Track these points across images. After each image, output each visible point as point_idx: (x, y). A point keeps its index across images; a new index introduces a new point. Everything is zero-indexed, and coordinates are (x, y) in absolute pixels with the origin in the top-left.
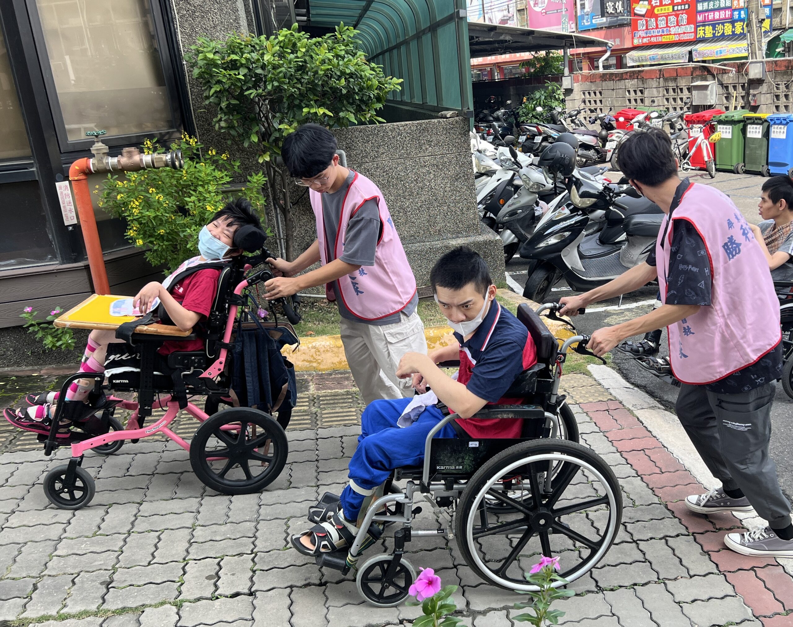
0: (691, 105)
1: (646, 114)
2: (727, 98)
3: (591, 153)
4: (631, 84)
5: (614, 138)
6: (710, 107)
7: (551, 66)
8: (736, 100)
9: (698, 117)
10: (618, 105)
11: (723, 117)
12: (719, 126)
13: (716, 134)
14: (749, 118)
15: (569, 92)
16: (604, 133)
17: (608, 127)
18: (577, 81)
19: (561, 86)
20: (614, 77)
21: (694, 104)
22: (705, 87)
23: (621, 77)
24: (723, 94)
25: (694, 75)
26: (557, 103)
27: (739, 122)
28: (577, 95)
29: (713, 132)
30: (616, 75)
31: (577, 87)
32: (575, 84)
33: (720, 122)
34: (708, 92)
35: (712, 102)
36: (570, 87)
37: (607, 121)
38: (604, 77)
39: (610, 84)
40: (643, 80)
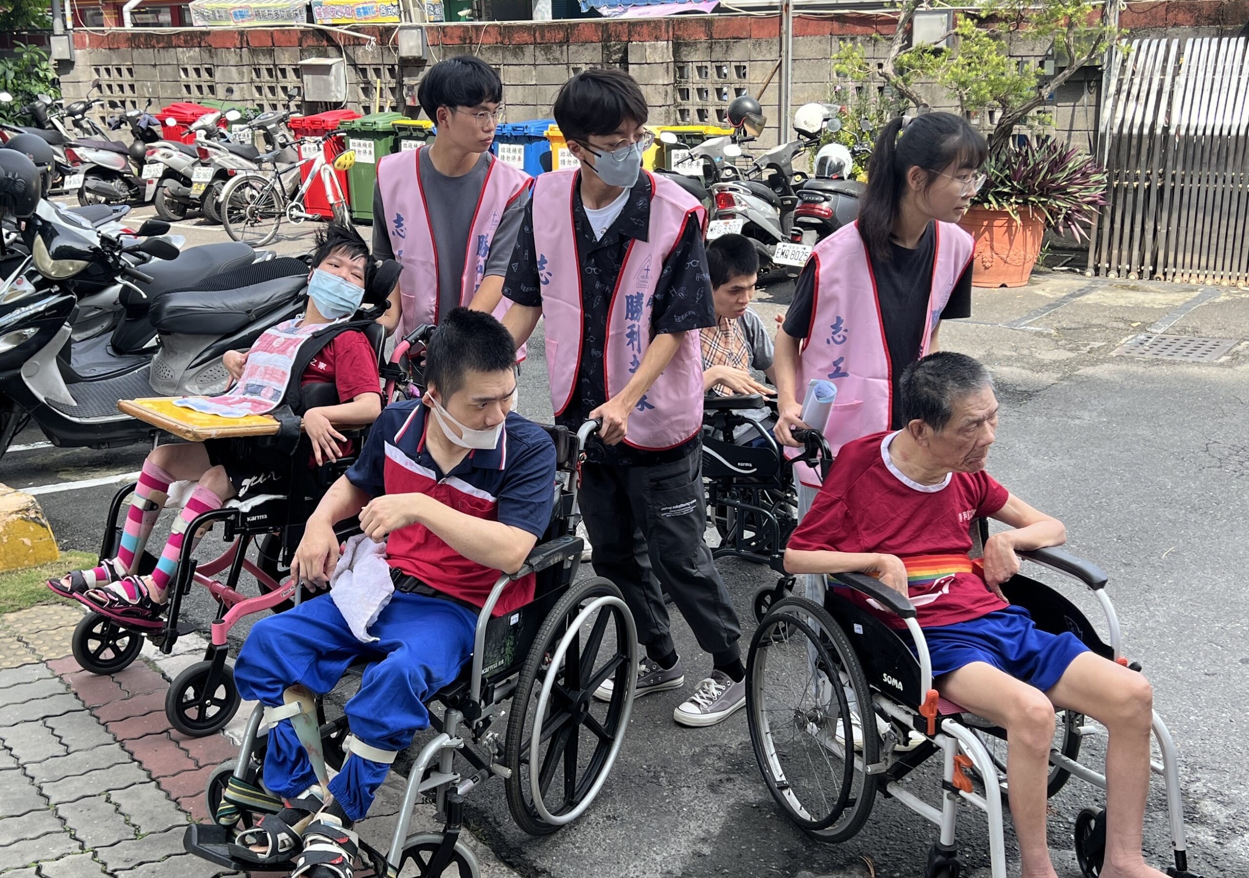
0: (303, 101)
1: (218, 114)
2: (366, 91)
3: (116, 185)
4: (188, 56)
5: (157, 156)
6: (337, 105)
7: (26, 13)
8: (381, 96)
9: (313, 122)
10: (166, 95)
11: (357, 124)
12: (351, 141)
13: (346, 154)
14: (403, 128)
15: (65, 65)
16: (139, 147)
17: (146, 135)
18: (83, 46)
19: (49, 53)
20: (154, 42)
21: (307, 99)
22: (326, 69)
23: (168, 43)
24: (358, 83)
25: (305, 45)
26: (41, 87)
27: (386, 134)
28: (83, 71)
29: (341, 151)
30: (159, 37)
31: (81, 57)
32: (78, 52)
33: (354, 133)
34: (332, 78)
35: (340, 98)
36: (68, 57)
37: (143, 125)
38: (134, 40)
39: (148, 55)
40: (211, 50)
